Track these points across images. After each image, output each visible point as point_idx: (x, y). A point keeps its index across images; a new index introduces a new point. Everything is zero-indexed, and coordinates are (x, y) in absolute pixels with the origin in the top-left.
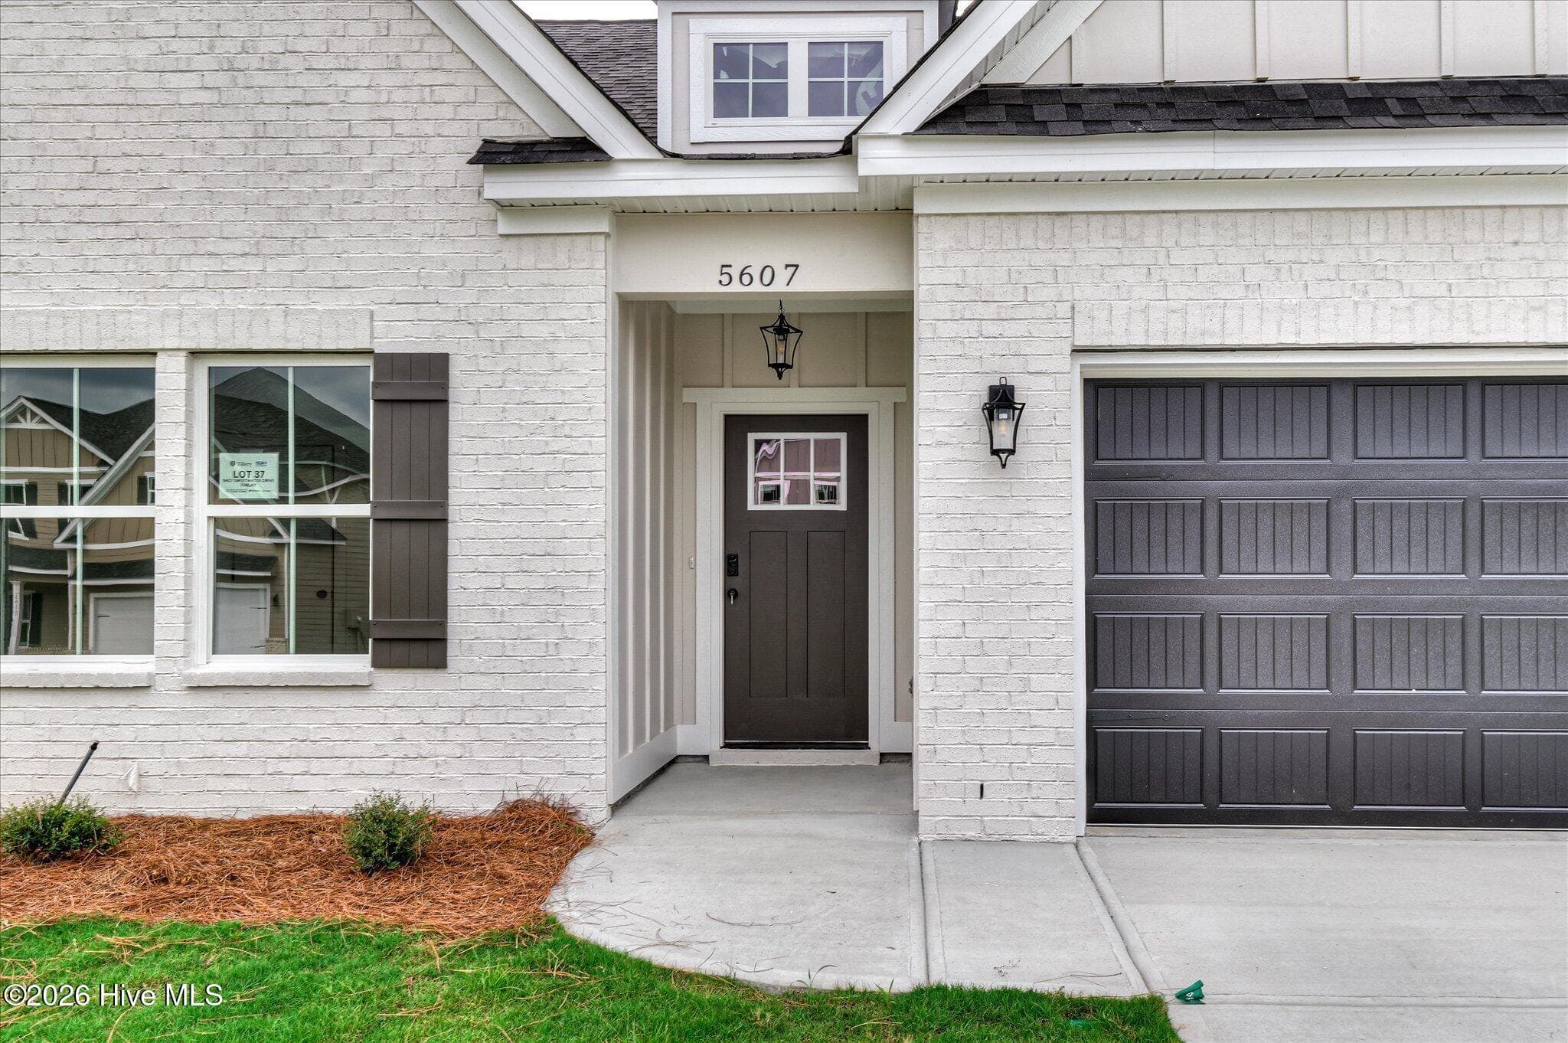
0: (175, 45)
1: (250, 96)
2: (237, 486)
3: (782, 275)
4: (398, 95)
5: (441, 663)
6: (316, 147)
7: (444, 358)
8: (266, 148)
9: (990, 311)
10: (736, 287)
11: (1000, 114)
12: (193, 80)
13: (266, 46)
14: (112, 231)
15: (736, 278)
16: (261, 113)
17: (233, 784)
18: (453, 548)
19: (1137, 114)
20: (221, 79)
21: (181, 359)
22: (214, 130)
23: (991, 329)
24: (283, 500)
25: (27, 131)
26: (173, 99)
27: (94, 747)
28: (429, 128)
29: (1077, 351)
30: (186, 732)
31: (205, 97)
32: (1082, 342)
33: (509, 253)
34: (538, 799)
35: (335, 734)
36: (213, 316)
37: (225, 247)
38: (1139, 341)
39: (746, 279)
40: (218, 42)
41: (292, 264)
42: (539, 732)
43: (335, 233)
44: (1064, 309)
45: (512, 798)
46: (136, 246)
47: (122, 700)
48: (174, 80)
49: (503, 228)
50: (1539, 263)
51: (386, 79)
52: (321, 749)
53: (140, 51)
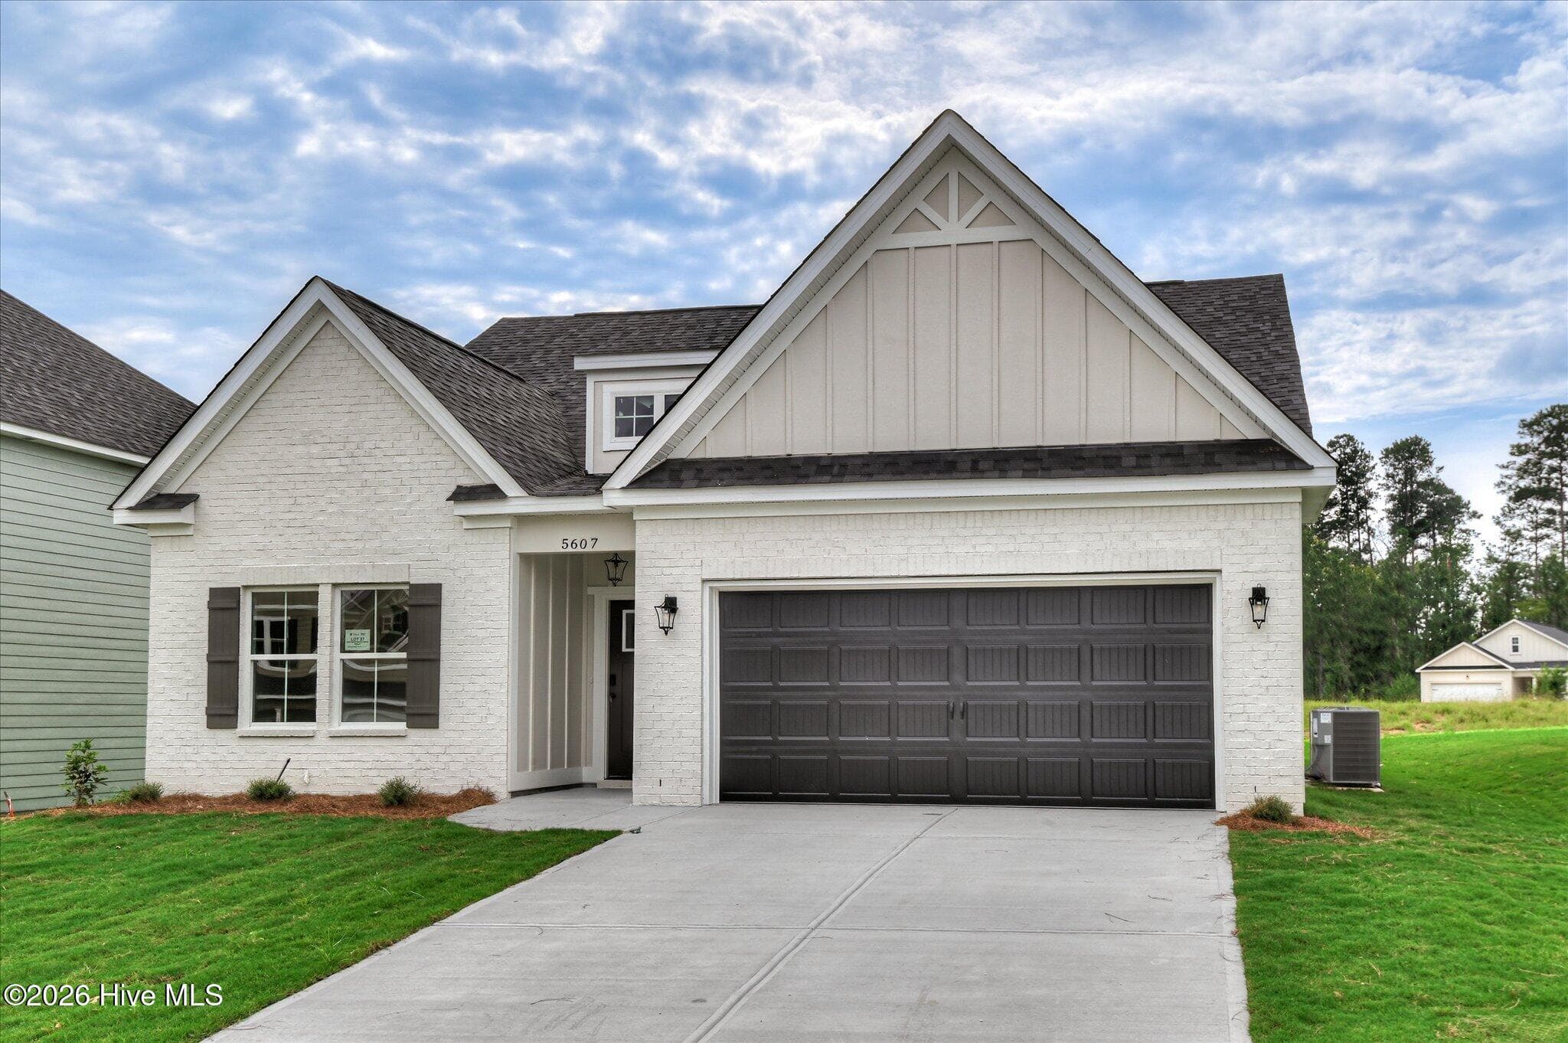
0: (329, 446)
1: (360, 468)
2: (353, 644)
3: (590, 543)
4: (422, 466)
5: (436, 726)
6: (387, 491)
7: (440, 586)
8: (367, 492)
9: (666, 563)
10: (570, 550)
11: (666, 475)
12: (336, 462)
13: (367, 445)
14: (302, 531)
15: (570, 545)
16: (366, 476)
17: (347, 781)
18: (442, 673)
19: (726, 475)
20: (348, 461)
21: (329, 587)
22: (344, 484)
23: (667, 571)
24: (372, 650)
25: (268, 486)
26: (327, 470)
27: (288, 761)
28: (434, 480)
29: (704, 581)
30: (329, 757)
31: (341, 469)
32: (704, 577)
33: (469, 537)
34: (477, 789)
35: (391, 758)
36: (343, 568)
37: (347, 536)
38: (731, 576)
39: (574, 545)
40: (347, 445)
41: (377, 543)
42: (478, 758)
43: (395, 530)
44: (698, 562)
45: (465, 788)
46: (311, 537)
47: (302, 742)
48: (329, 462)
49: (466, 525)
50: (906, 539)
51: (418, 459)
52: (385, 764)
53: (315, 450)
